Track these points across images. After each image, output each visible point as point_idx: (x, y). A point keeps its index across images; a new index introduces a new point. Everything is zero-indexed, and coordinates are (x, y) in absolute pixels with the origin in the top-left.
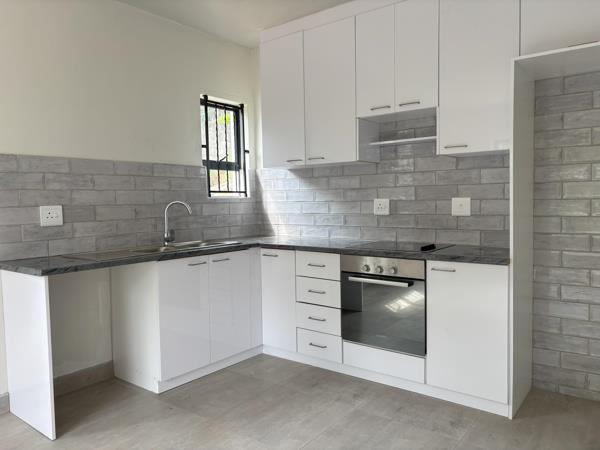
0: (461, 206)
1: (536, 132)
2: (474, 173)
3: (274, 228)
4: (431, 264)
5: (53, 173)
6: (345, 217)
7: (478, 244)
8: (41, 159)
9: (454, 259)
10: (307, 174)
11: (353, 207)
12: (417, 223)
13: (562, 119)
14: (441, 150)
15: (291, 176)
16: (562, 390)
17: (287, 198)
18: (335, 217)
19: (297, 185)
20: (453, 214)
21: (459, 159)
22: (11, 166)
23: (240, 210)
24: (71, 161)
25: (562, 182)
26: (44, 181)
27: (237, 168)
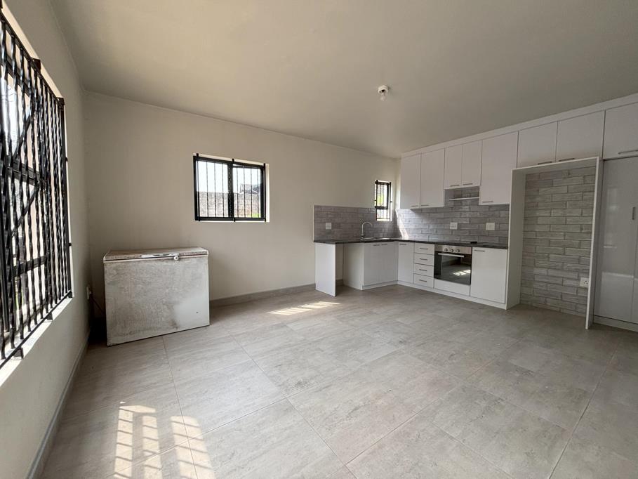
0: (490, 226)
1: (526, 196)
2: (497, 213)
3: (402, 234)
4: (474, 248)
6: (436, 230)
7: (497, 242)
8: (326, 207)
9: (485, 246)
10: (419, 211)
11: (440, 226)
12: (470, 233)
13: (538, 191)
14: (481, 203)
15: (411, 212)
16: (534, 305)
17: (409, 221)
18: (432, 230)
19: (414, 216)
20: (487, 229)
21: (490, 206)
22: (319, 210)
23: (387, 226)
24: (335, 208)
25: (537, 217)
26: (327, 214)
27: (387, 208)
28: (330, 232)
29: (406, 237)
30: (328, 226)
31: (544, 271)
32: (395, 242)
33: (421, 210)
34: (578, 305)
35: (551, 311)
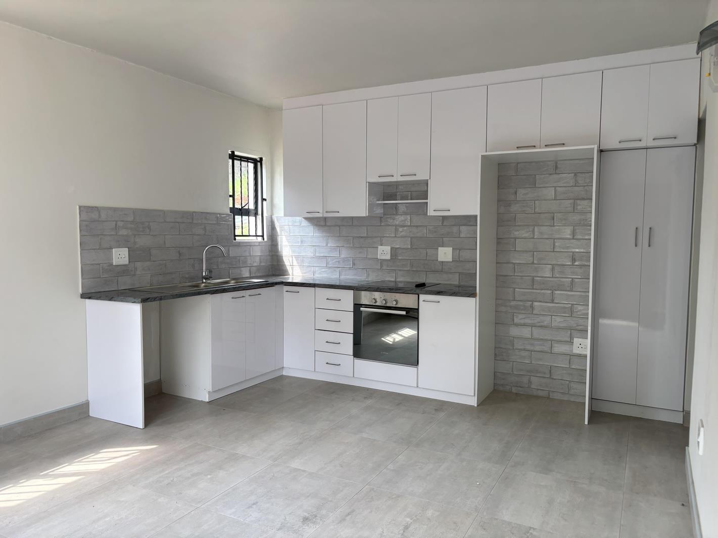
0: (445, 254)
1: (499, 201)
2: (455, 229)
4: (422, 297)
5: (122, 221)
6: (354, 260)
7: (457, 283)
8: (115, 210)
9: (439, 293)
10: (321, 223)
11: (360, 252)
12: (412, 266)
13: (516, 193)
14: (431, 212)
15: (305, 223)
17: (302, 242)
18: (345, 260)
19: (310, 231)
20: (439, 259)
21: (444, 218)
22: (95, 216)
23: (257, 252)
24: (135, 211)
25: (515, 238)
26: (116, 228)
27: (256, 214)
28: (123, 270)
29: (295, 274)
30: (120, 256)
31: (526, 332)
32: (277, 287)
33: (325, 219)
34: (572, 385)
35: (537, 397)
